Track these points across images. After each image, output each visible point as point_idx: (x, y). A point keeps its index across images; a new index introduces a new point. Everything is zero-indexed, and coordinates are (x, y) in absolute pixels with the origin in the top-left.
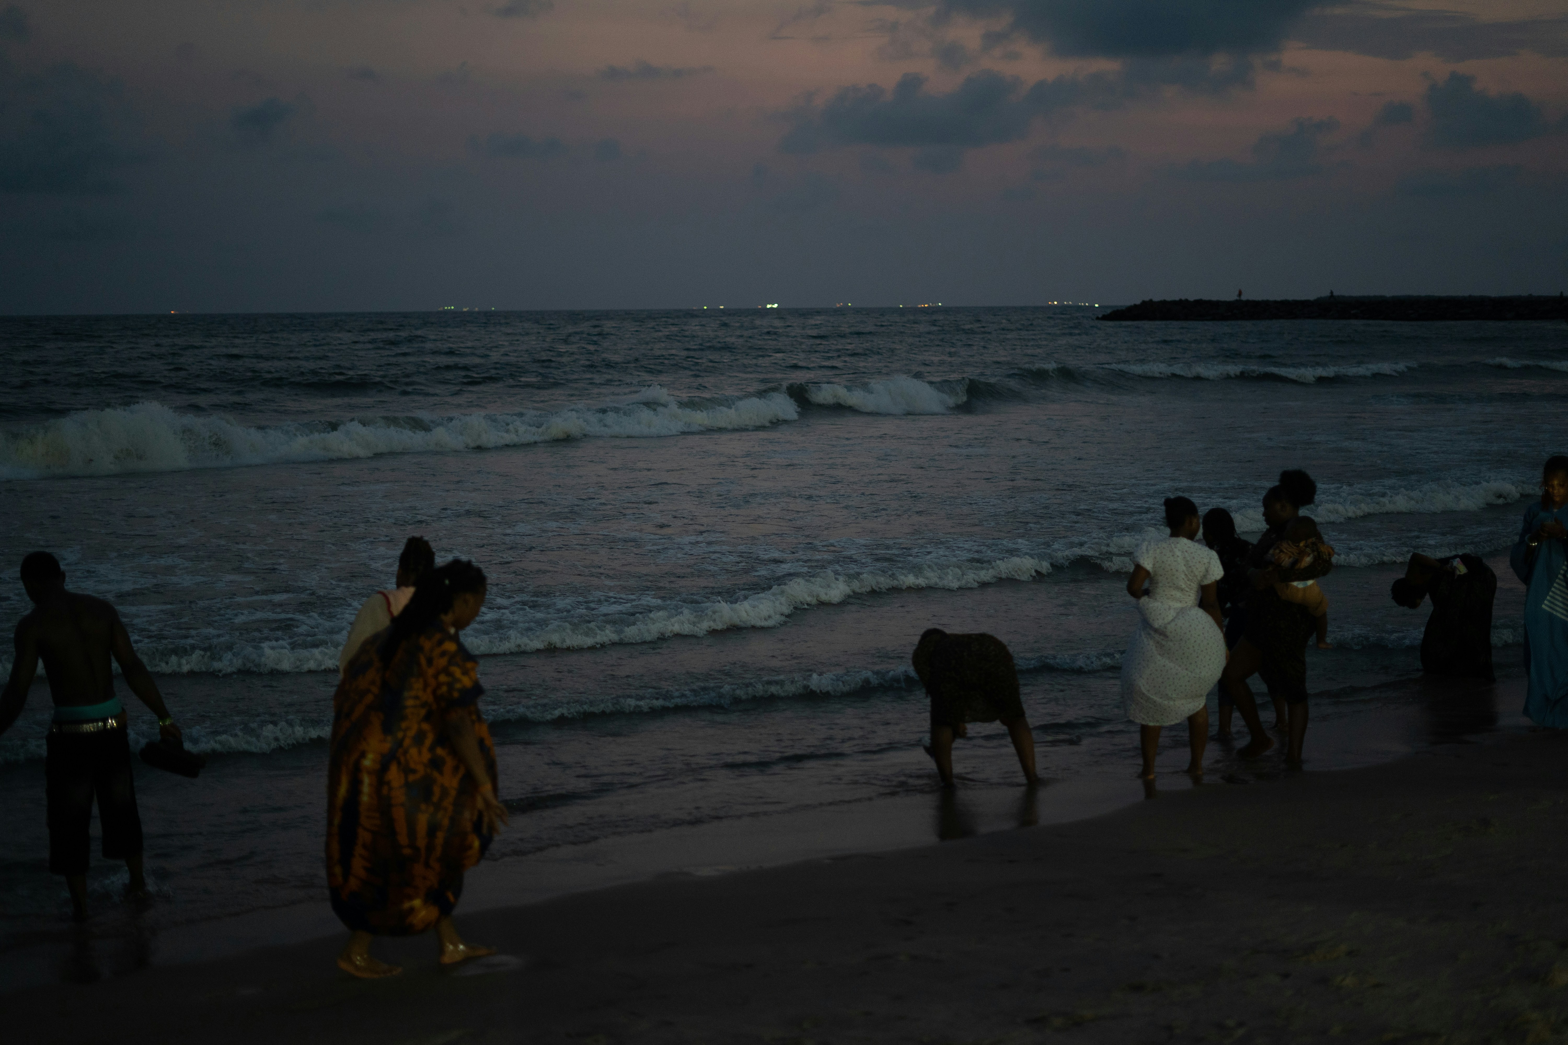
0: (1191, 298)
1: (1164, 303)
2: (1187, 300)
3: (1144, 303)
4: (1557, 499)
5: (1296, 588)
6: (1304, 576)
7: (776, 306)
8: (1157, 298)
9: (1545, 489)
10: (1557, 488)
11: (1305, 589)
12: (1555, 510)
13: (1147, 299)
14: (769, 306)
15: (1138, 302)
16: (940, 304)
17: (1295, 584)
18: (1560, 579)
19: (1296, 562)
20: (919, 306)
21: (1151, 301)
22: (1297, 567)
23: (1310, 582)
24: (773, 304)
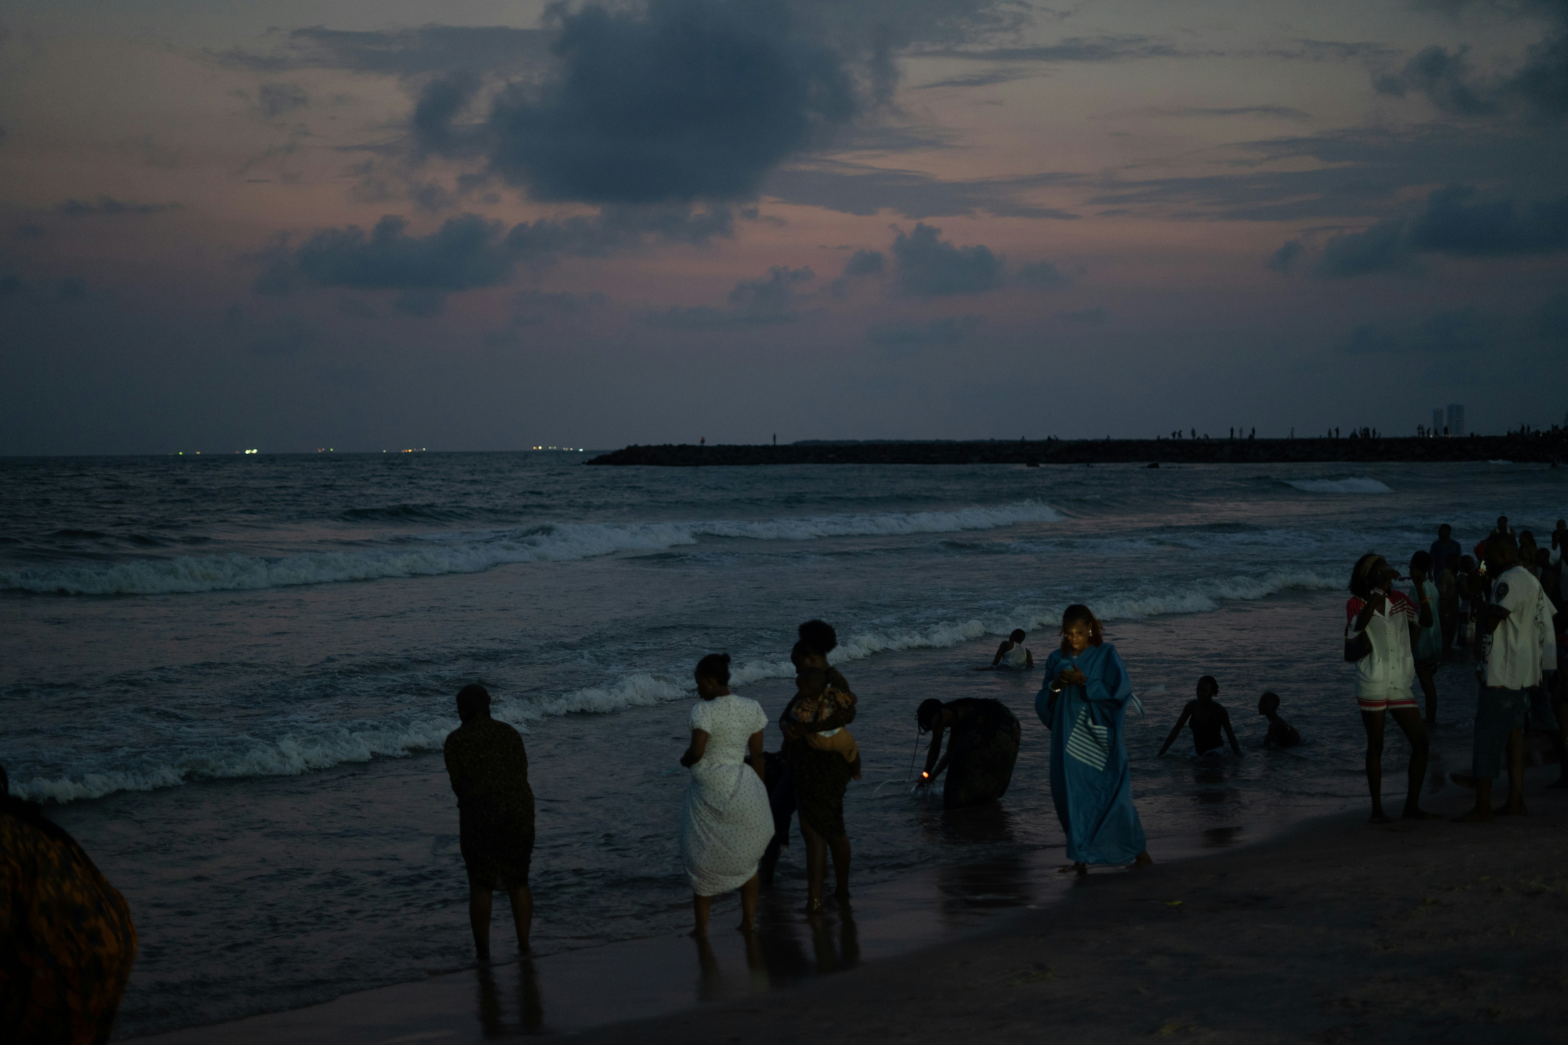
0: (675, 443)
1: (648, 448)
2: (671, 446)
3: (629, 448)
4: (1076, 646)
5: (823, 737)
6: (830, 725)
7: (255, 451)
8: (641, 444)
9: (1064, 636)
10: (1076, 635)
11: (831, 738)
12: (1075, 657)
13: (632, 444)
14: (247, 452)
15: (624, 447)
16: (424, 449)
17: (822, 733)
18: (1079, 724)
19: (817, 715)
20: (403, 451)
21: (636, 446)
22: (819, 720)
23: (837, 731)
24: (252, 450)
